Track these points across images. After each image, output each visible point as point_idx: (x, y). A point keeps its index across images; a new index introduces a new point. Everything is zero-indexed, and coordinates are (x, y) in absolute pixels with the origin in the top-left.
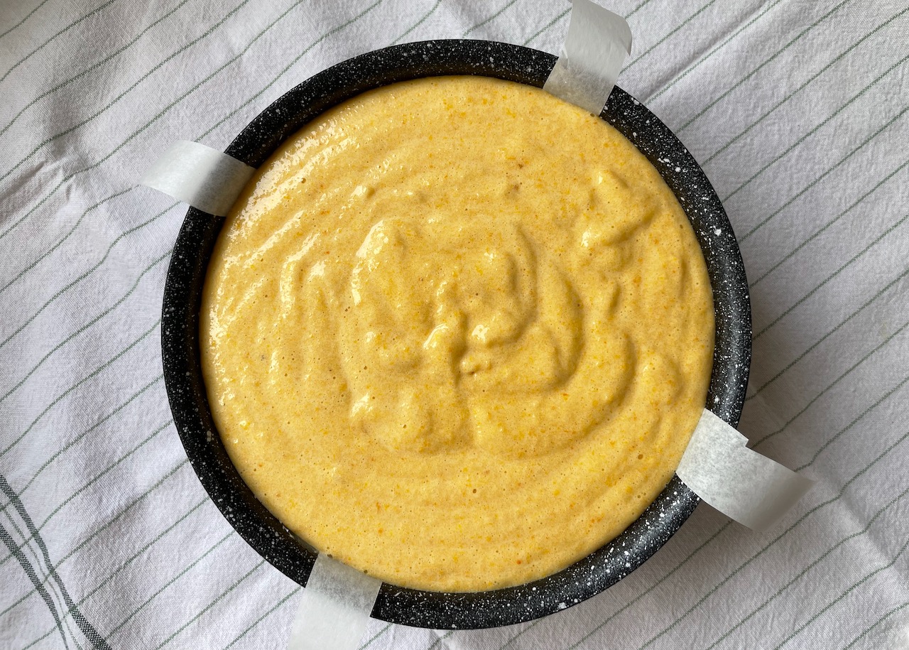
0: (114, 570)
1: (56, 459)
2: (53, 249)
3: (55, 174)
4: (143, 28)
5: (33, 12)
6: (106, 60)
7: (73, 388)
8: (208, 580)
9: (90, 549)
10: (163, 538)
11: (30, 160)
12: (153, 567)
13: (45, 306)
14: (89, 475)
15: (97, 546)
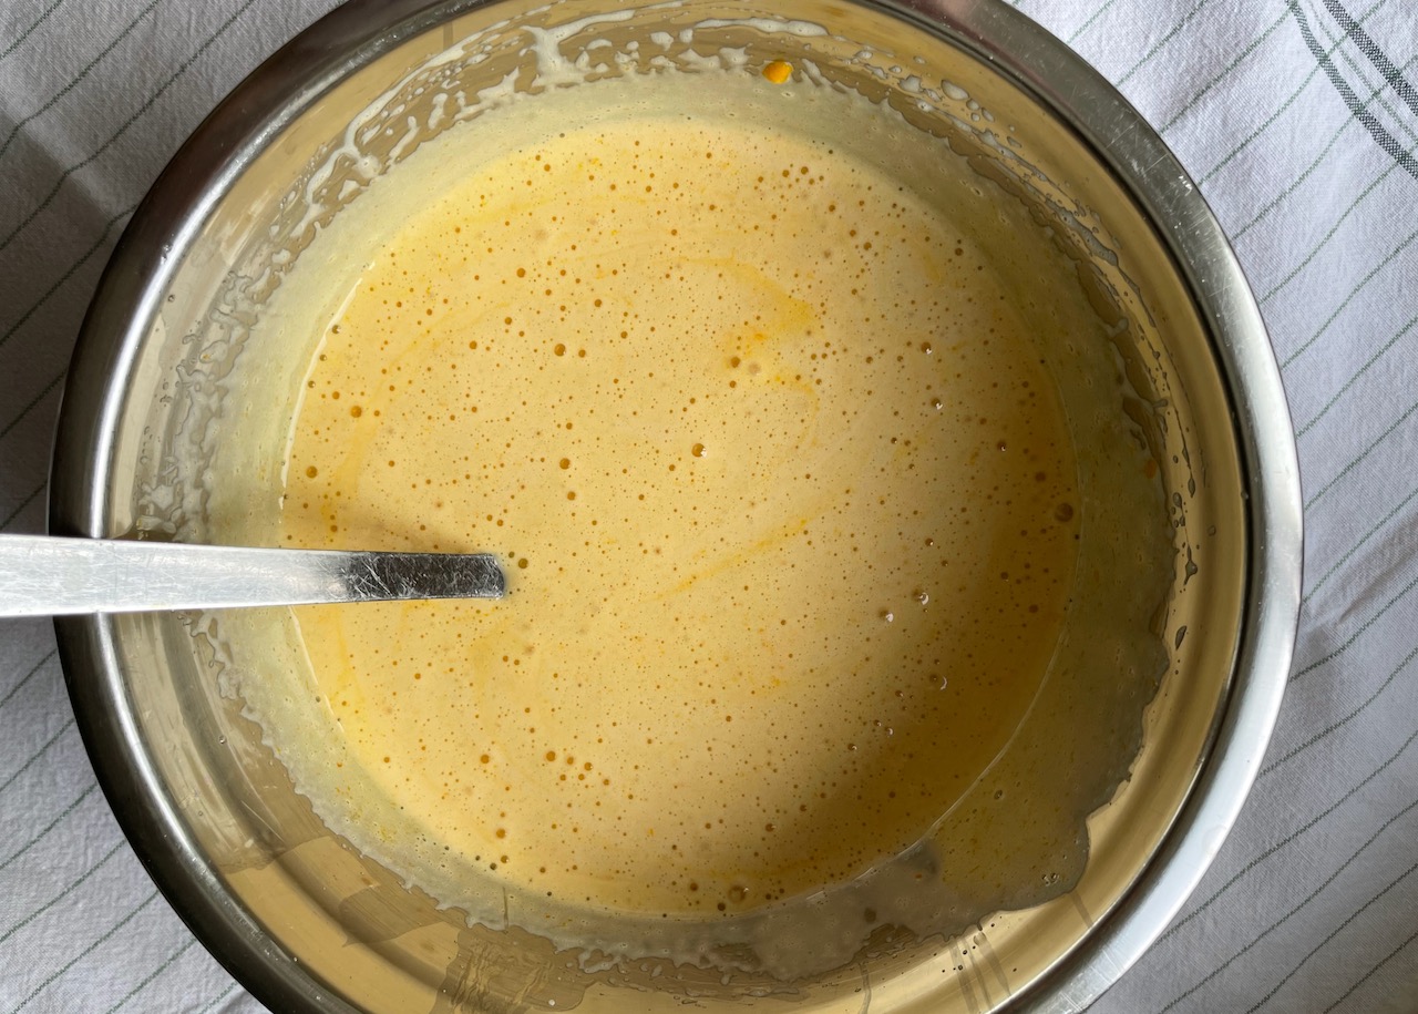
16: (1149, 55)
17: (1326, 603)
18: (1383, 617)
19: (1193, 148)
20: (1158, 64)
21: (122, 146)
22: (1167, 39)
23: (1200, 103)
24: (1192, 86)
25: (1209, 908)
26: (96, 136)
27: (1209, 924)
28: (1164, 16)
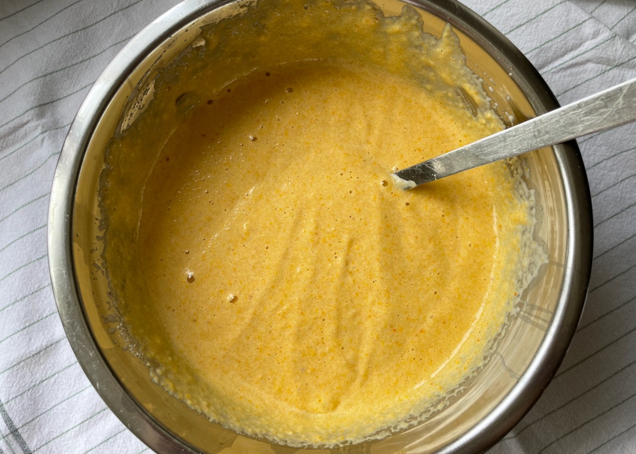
0: (31, 386)
1: (6, 309)
2: (27, 175)
3: (36, 129)
4: (108, 46)
5: (40, 24)
6: (81, 62)
7: (25, 266)
8: (90, 402)
9: (18, 370)
10: (66, 370)
11: (22, 117)
12: (56, 388)
13: (16, 211)
14: (25, 323)
15: (23, 369)
16: (55, 374)
17: (34, 130)
18: (12, 118)
19: (46, 332)
20: (52, 370)
22: (46, 379)
23: (38, 350)
24: (40, 357)
25: (113, 11)
27: (115, 5)
28: (46, 388)
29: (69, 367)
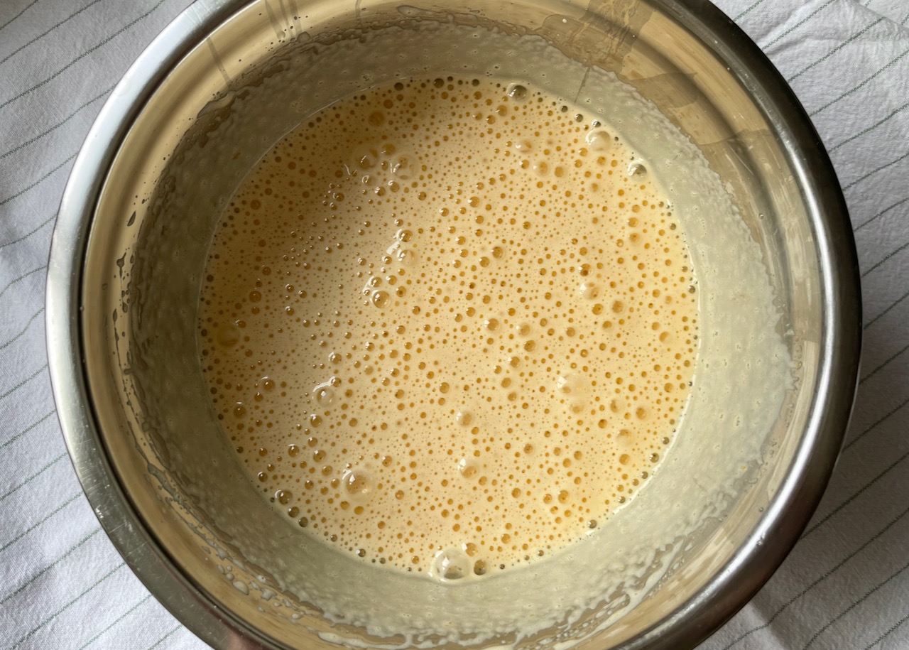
16: (52, 617)
19: (31, 554)
20: (47, 612)
21: (729, 637)
22: (39, 627)
23: (22, 583)
24: (26, 595)
25: (78, 56)
26: (745, 646)
27: (79, 45)
28: (40, 642)
29: (72, 603)
